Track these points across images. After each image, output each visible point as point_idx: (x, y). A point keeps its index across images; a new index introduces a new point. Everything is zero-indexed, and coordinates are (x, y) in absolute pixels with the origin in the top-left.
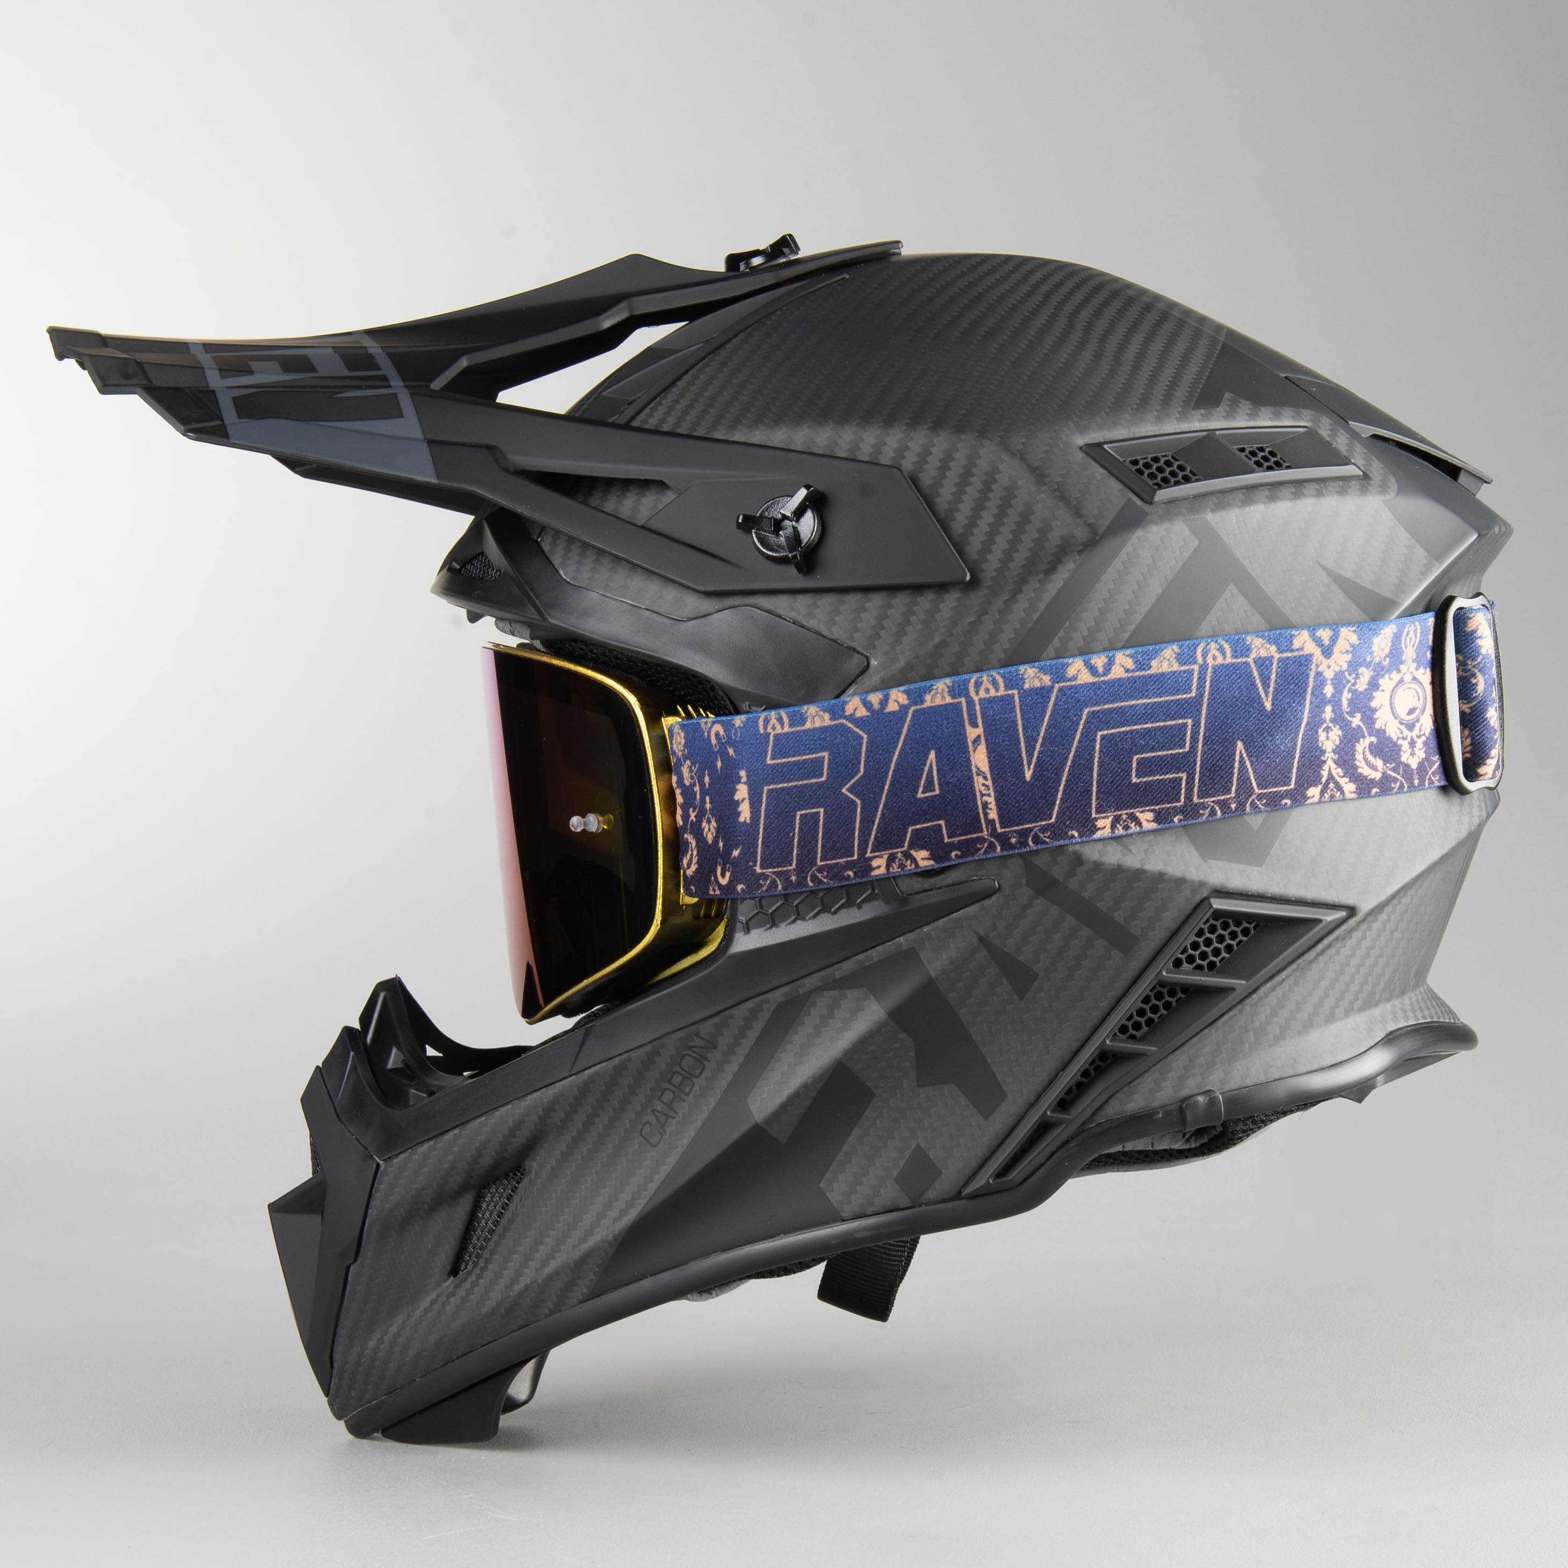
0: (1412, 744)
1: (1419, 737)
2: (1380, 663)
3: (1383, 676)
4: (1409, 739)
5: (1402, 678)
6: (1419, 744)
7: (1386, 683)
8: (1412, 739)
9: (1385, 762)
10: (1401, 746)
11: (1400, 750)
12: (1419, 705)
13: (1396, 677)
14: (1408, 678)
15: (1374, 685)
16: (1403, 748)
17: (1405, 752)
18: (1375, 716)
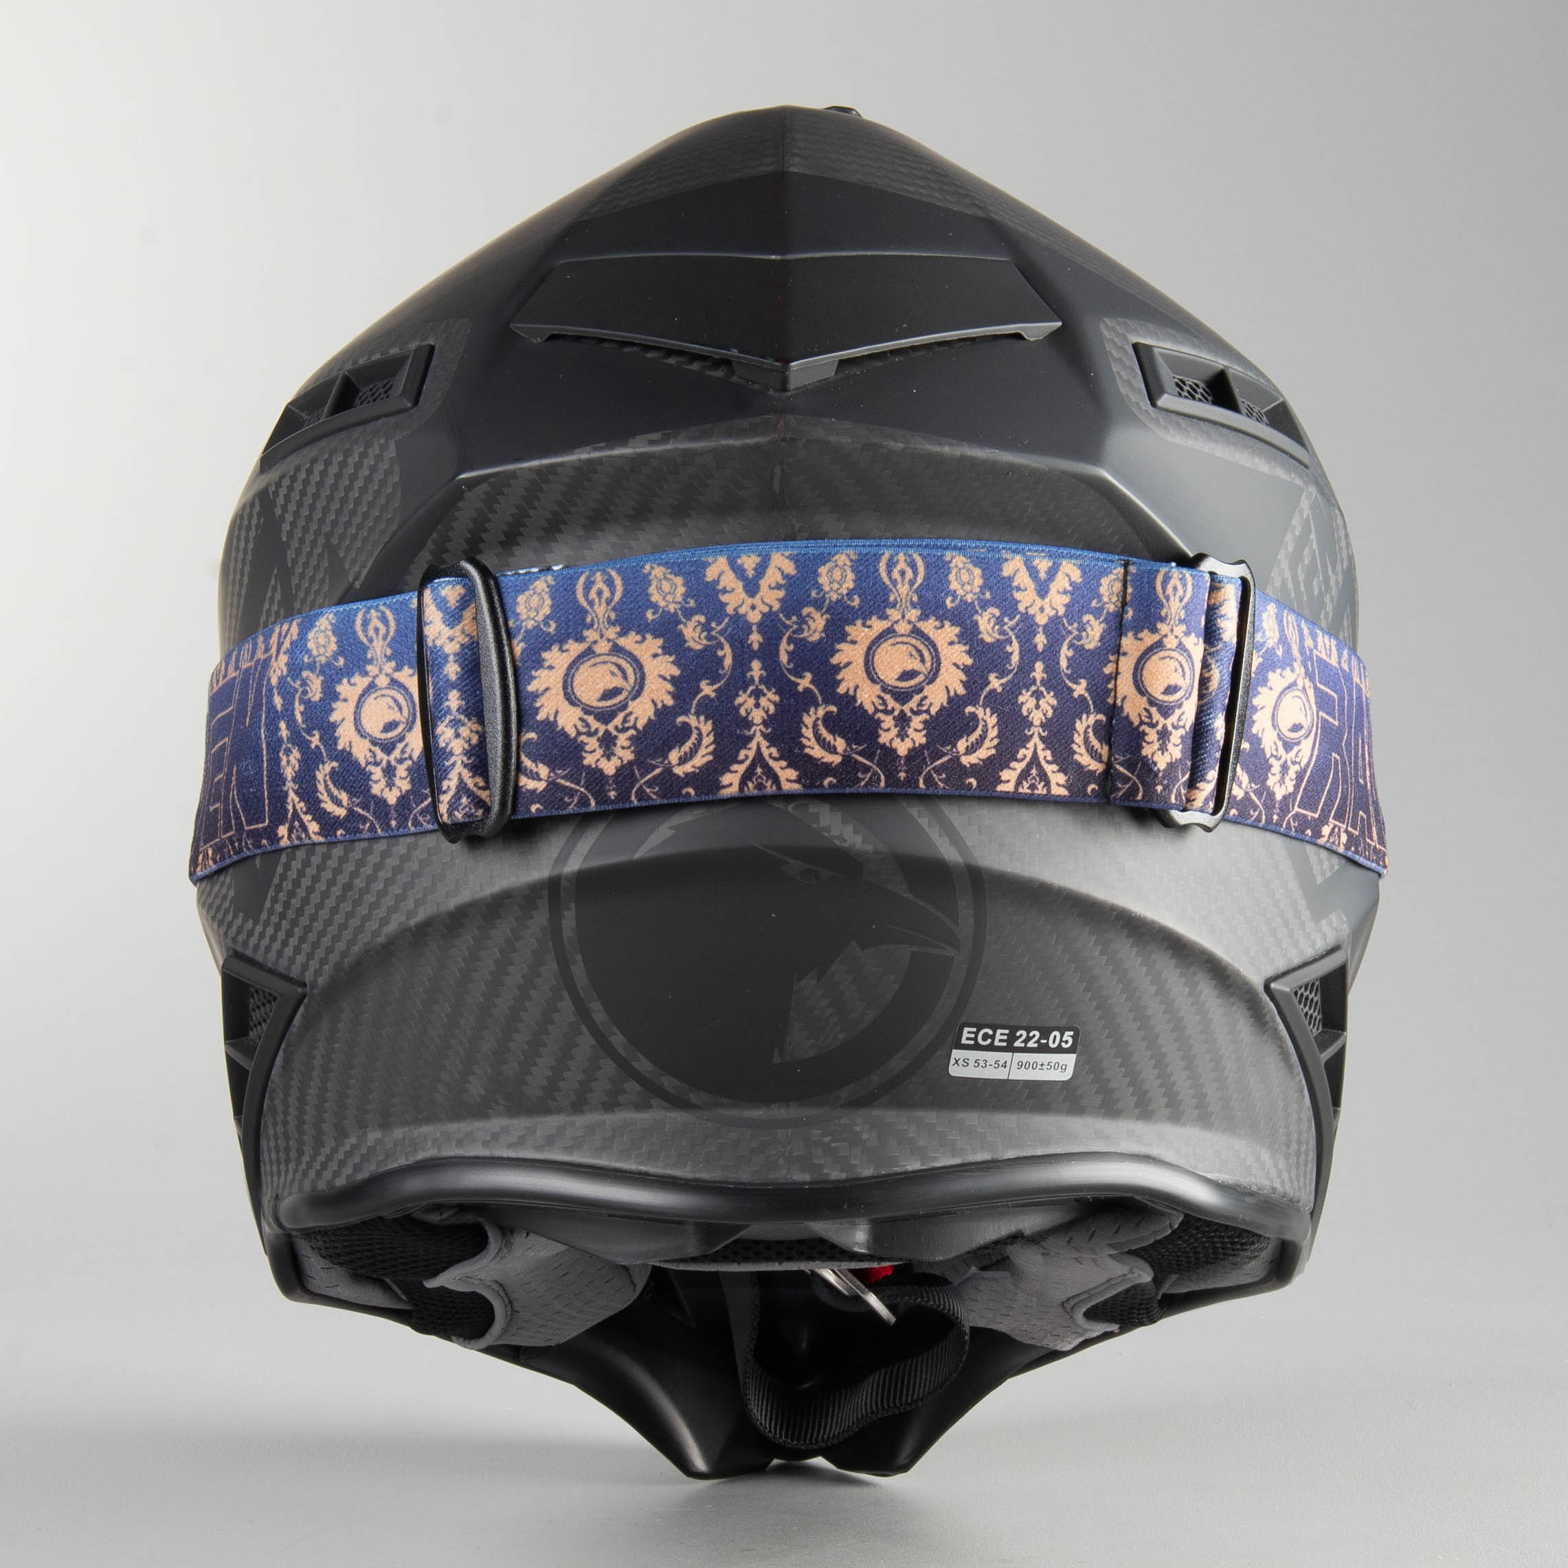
0: (389, 771)
1: (400, 761)
2: (328, 664)
3: (339, 682)
4: (384, 764)
5: (373, 682)
6: (401, 771)
7: (349, 689)
8: (389, 762)
9: (352, 794)
10: (371, 773)
11: (369, 779)
12: (401, 717)
13: (361, 682)
14: (383, 681)
15: (331, 695)
16: (374, 777)
17: (376, 782)
18: (336, 734)
